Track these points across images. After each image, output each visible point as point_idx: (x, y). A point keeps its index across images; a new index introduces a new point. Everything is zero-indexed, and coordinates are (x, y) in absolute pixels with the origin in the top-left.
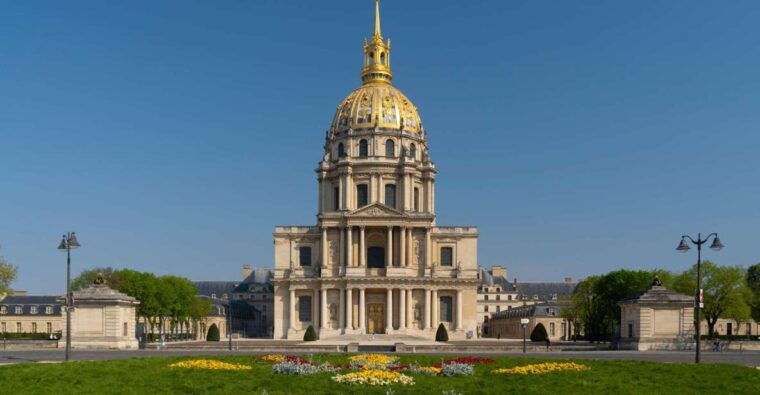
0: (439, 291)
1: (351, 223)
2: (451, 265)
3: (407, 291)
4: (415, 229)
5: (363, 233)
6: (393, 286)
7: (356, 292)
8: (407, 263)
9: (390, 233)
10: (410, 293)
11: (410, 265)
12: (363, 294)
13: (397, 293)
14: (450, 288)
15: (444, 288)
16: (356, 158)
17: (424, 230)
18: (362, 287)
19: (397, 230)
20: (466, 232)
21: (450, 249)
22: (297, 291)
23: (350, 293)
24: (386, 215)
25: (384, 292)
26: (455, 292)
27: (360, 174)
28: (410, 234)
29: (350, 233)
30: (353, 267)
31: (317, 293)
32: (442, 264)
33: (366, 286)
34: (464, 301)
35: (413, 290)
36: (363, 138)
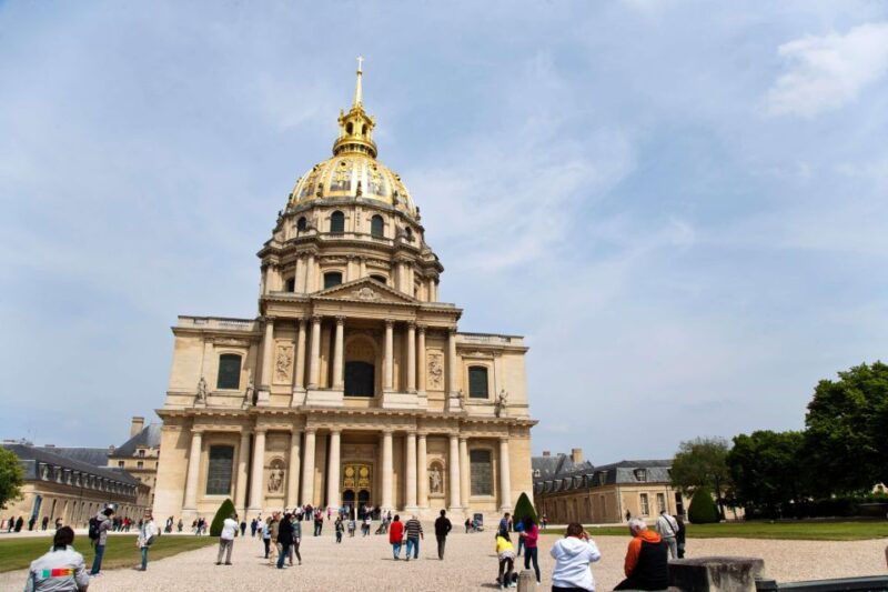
0: (471, 441)
1: (319, 311)
2: (487, 396)
3: (418, 438)
4: (430, 331)
5: (340, 330)
6: (394, 428)
7: (324, 439)
8: (417, 387)
9: (390, 332)
10: (423, 442)
11: (422, 392)
12: (336, 441)
13: (400, 440)
14: (489, 434)
15: (478, 434)
16: (326, 234)
17: (445, 334)
18: (337, 428)
19: (401, 329)
20: (507, 344)
21: (484, 370)
22: (205, 436)
23: (311, 439)
24: (383, 300)
25: (375, 439)
26: (497, 442)
27: (330, 257)
28: (422, 337)
29: (317, 328)
30: (320, 389)
31: (245, 441)
32: (472, 395)
33: (344, 426)
34: (511, 460)
35: (430, 437)
36: (338, 209)
